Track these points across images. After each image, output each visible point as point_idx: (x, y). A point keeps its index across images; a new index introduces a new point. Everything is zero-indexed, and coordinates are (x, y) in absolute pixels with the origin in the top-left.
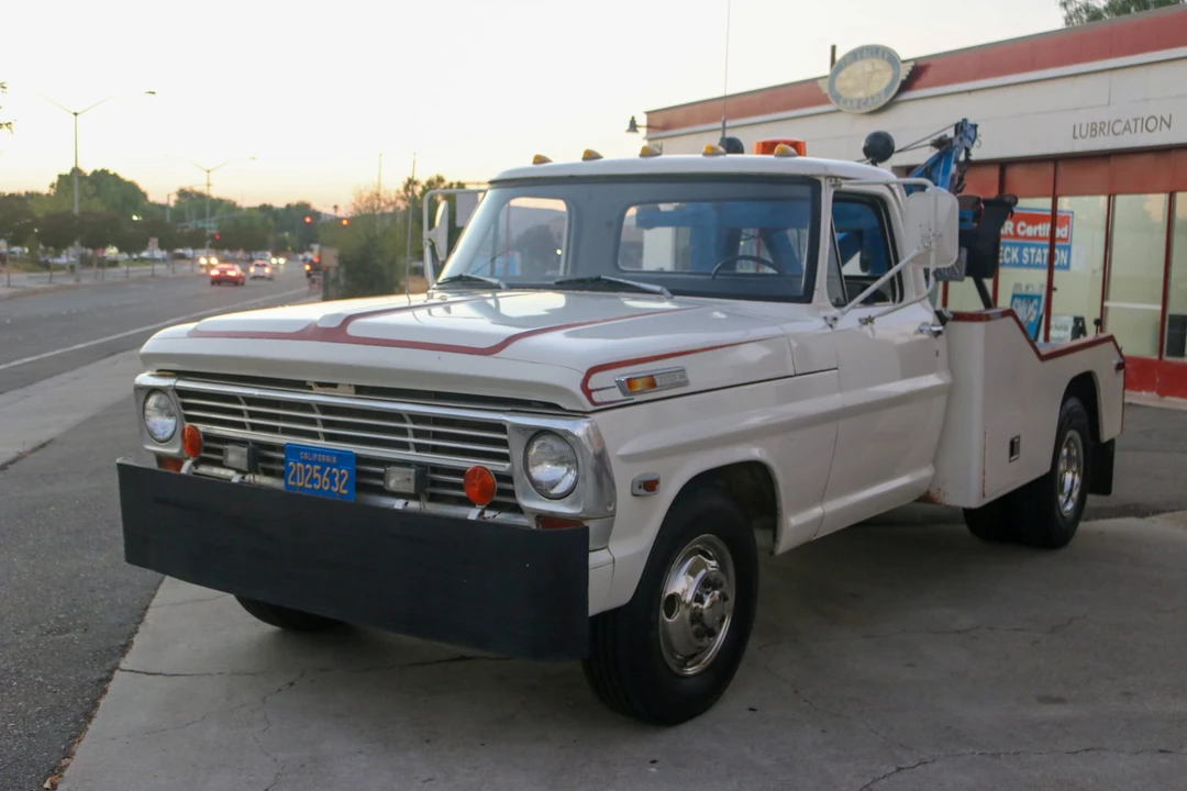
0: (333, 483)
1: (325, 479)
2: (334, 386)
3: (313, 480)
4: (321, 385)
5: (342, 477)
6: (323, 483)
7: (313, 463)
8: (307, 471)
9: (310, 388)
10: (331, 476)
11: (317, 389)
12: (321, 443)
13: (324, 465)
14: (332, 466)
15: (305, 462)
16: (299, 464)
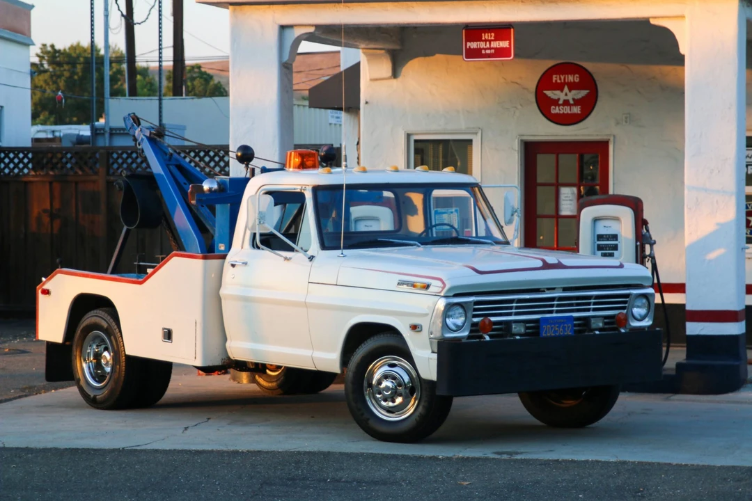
0: (565, 331)
1: (561, 329)
2: (554, 289)
3: (555, 331)
4: (548, 289)
5: (568, 327)
6: (560, 332)
7: (554, 324)
8: (552, 328)
9: (544, 291)
10: (564, 328)
11: (547, 292)
12: (554, 315)
13: (560, 323)
14: (564, 323)
15: (551, 324)
16: (548, 326)
